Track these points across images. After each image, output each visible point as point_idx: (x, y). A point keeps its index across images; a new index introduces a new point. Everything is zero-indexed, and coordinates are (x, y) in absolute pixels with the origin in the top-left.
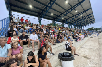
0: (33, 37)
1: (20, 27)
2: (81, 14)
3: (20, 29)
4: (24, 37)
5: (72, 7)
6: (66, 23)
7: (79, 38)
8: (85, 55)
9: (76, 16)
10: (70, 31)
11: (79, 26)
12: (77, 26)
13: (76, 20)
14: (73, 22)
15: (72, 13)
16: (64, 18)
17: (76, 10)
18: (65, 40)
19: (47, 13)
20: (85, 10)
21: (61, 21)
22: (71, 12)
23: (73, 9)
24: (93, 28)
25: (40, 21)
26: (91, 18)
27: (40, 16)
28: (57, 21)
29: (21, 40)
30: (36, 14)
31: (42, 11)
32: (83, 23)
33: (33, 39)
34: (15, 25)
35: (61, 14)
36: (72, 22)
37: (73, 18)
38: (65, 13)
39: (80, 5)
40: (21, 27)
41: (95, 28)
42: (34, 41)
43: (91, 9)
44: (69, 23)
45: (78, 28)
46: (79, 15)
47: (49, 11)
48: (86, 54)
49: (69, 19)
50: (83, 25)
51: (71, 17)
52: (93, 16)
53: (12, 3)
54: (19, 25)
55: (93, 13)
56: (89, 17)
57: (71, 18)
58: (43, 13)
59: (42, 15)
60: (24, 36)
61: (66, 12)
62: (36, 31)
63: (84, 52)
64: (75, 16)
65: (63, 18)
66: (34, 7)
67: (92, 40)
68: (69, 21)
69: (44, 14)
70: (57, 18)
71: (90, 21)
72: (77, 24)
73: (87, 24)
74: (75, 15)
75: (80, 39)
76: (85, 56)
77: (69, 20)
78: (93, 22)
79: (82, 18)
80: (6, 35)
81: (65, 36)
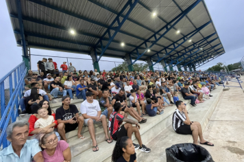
0: (89, 109)
1: (53, 85)
2: (188, 36)
3: (52, 88)
4: (67, 111)
5: (168, 24)
6: (157, 61)
7: (198, 94)
8: (229, 142)
9: (180, 42)
10: (169, 79)
11: (189, 65)
12: (184, 64)
13: (179, 52)
14: (172, 58)
15: (168, 37)
16: (152, 50)
17: (176, 29)
18: (166, 104)
19: (112, 43)
20: (197, 27)
21: (145, 57)
22: (165, 35)
23: (170, 28)
24: (222, 66)
25: (96, 64)
26: (213, 44)
27: (95, 51)
28: (136, 59)
29: (59, 120)
30: (86, 48)
31: (98, 39)
32: (195, 56)
33: (89, 114)
34: (41, 81)
35: (143, 41)
36: (171, 56)
37: (172, 47)
38: (153, 39)
39: (185, 17)
40: (53, 82)
41: (227, 65)
42: (93, 118)
43: (210, 24)
44: (164, 59)
45: (186, 69)
46: (185, 41)
47: (115, 38)
48: (232, 140)
49: (164, 51)
50: (197, 62)
51: (166, 45)
52: (218, 37)
53: (31, 30)
54: (49, 78)
55: (216, 33)
56: (209, 43)
57: (167, 47)
58: (101, 43)
59: (100, 49)
60: (66, 108)
61: (154, 35)
62: (91, 89)
63: (223, 132)
64: (176, 42)
65: (149, 51)
66: (80, 32)
67: (230, 97)
68: (164, 55)
69: (104, 47)
70: (135, 51)
71: (213, 50)
72: (183, 60)
73: (206, 57)
74: (175, 40)
75: (202, 97)
76: (231, 145)
77: (162, 53)
78: (219, 51)
79: (193, 45)
80: (20, 108)
81: (163, 94)
